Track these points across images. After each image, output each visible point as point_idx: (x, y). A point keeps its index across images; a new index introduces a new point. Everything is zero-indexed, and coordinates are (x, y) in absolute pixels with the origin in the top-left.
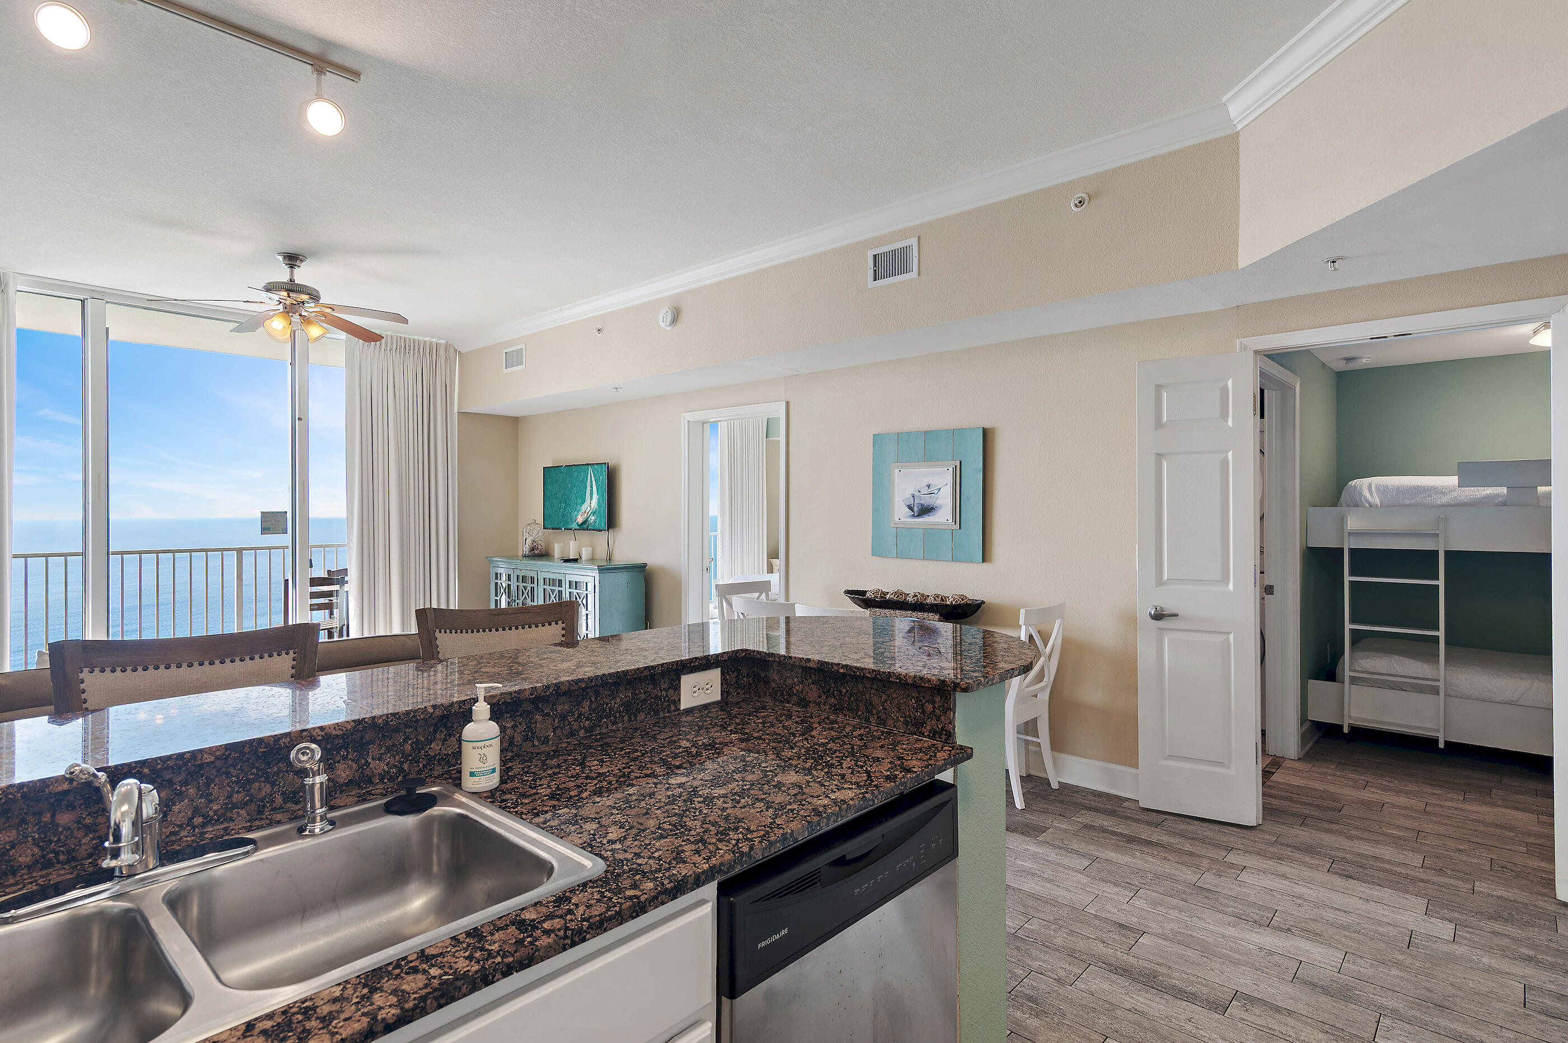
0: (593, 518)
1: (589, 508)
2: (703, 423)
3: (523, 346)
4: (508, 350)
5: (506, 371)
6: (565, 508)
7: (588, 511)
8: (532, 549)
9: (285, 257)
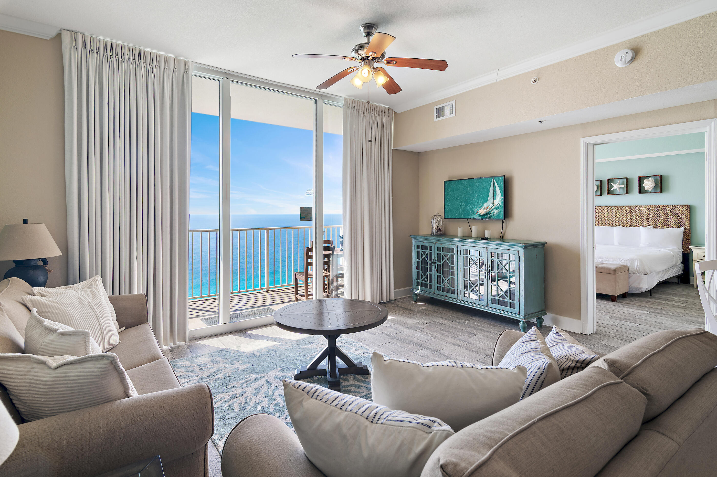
0: (496, 212)
1: (492, 205)
2: (594, 145)
3: (453, 102)
4: (437, 107)
5: (436, 120)
6: (466, 206)
7: (490, 207)
8: (438, 230)
9: (365, 27)
